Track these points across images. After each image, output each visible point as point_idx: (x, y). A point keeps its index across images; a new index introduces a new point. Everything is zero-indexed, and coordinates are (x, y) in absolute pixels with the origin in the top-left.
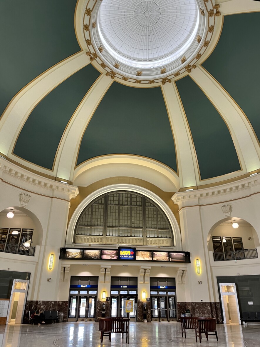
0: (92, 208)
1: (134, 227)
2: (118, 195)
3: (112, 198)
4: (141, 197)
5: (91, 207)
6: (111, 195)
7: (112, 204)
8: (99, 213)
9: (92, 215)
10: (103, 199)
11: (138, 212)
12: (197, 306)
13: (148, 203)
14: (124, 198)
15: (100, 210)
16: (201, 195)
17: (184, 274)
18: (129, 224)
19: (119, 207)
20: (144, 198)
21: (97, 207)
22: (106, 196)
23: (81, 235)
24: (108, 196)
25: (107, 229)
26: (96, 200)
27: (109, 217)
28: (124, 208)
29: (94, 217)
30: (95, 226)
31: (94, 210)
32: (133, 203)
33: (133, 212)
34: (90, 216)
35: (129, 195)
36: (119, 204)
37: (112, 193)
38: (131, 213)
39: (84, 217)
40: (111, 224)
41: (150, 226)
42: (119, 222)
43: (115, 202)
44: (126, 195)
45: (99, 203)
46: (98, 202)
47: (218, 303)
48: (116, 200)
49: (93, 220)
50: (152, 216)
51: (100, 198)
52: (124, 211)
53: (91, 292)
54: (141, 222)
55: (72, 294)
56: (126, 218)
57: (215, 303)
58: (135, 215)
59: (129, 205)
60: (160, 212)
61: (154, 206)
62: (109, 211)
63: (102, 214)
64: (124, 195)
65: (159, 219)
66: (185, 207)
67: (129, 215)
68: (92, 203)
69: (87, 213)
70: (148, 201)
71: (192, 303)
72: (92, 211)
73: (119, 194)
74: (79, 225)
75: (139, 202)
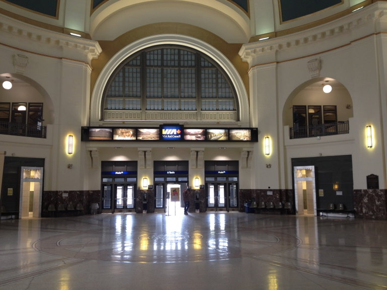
0: (124, 72)
1: (184, 97)
2: (160, 52)
3: (152, 56)
4: (195, 54)
5: (122, 70)
6: (150, 52)
7: (152, 66)
8: (135, 80)
9: (124, 81)
10: (139, 58)
11: (190, 76)
12: (262, 194)
13: (204, 61)
14: (169, 56)
15: (135, 75)
16: (280, 46)
17: (250, 156)
18: (177, 94)
19: (162, 70)
20: (199, 55)
21: (131, 70)
22: (143, 54)
23: (111, 109)
24: (146, 54)
25: (146, 101)
26: (128, 61)
27: (148, 85)
28: (169, 71)
29: (127, 84)
30: (129, 96)
31: (127, 75)
32: (182, 63)
33: (182, 76)
34: (121, 84)
35: (176, 51)
36: (162, 65)
37: (151, 49)
38: (180, 78)
39: (113, 84)
40: (152, 94)
41: (207, 95)
42: (162, 91)
43: (156, 61)
44: (173, 51)
45: (133, 65)
46: (131, 63)
47: (291, 190)
48: (157, 60)
49: (127, 89)
50: (210, 81)
51: (134, 56)
52: (169, 76)
53: (129, 180)
54: (194, 90)
55: (104, 182)
56: (173, 85)
57: (287, 191)
58: (186, 80)
59: (176, 67)
60: (222, 75)
61: (213, 66)
62: (148, 75)
63: (139, 80)
64: (169, 51)
65: (220, 85)
66: (256, 65)
67: (177, 80)
68: (123, 65)
69: (117, 79)
70: (204, 59)
71: (257, 190)
72: (124, 77)
73: (162, 50)
74: (107, 96)
75: (191, 60)
